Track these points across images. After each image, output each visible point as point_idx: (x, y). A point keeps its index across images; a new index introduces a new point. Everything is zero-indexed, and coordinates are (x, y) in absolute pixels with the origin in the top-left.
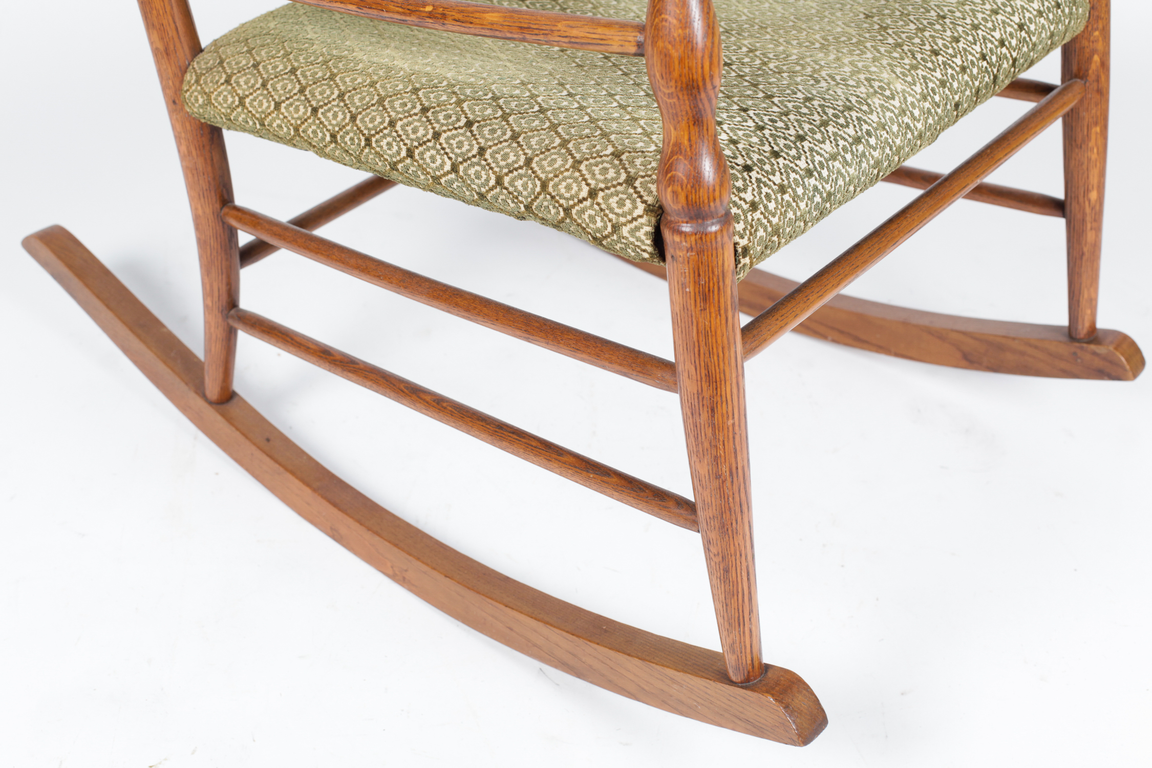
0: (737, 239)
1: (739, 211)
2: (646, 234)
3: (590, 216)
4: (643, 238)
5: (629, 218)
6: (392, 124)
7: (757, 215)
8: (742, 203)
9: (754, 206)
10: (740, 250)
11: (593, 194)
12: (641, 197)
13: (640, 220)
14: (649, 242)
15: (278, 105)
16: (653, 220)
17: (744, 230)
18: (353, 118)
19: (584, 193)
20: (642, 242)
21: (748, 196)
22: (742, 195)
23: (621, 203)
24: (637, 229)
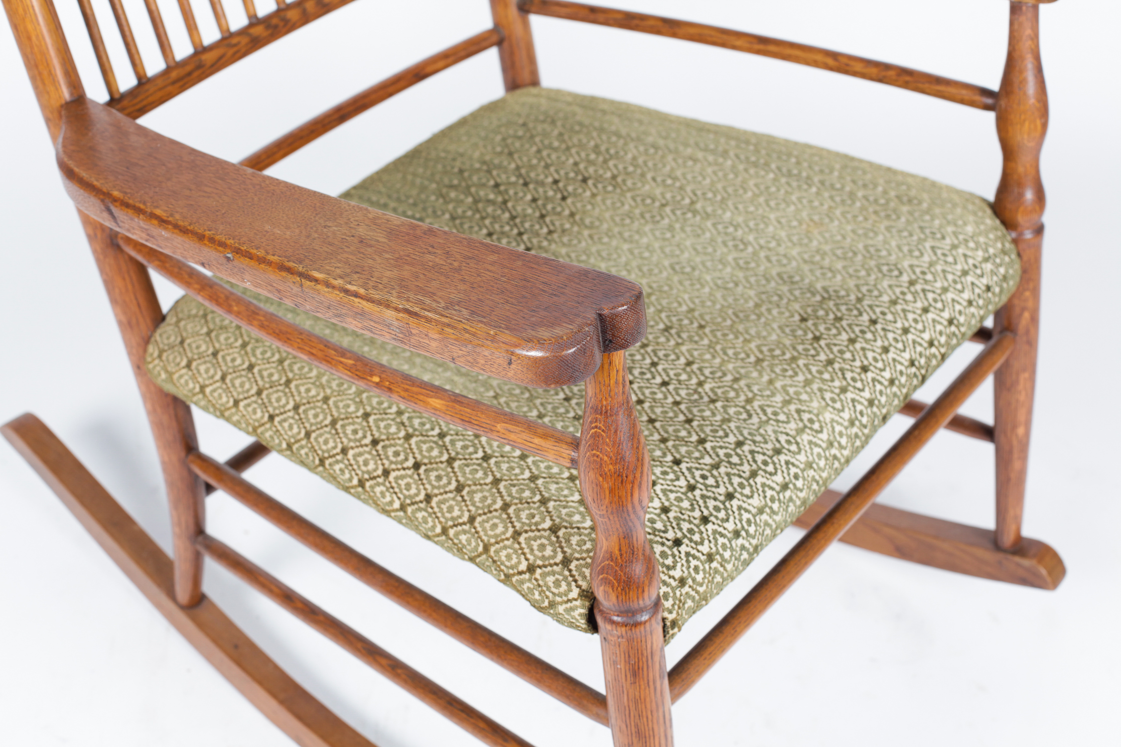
0: (666, 614)
1: (669, 590)
2: (580, 615)
3: (528, 588)
4: (579, 618)
5: (565, 599)
6: (344, 451)
7: (686, 589)
8: (671, 581)
9: (682, 582)
10: (668, 624)
11: (531, 569)
12: (576, 581)
13: (574, 603)
14: (583, 621)
15: (236, 403)
16: (587, 604)
17: (673, 605)
18: (308, 435)
19: (523, 566)
20: (577, 620)
21: (677, 573)
22: (672, 573)
23: (557, 584)
24: (572, 609)
